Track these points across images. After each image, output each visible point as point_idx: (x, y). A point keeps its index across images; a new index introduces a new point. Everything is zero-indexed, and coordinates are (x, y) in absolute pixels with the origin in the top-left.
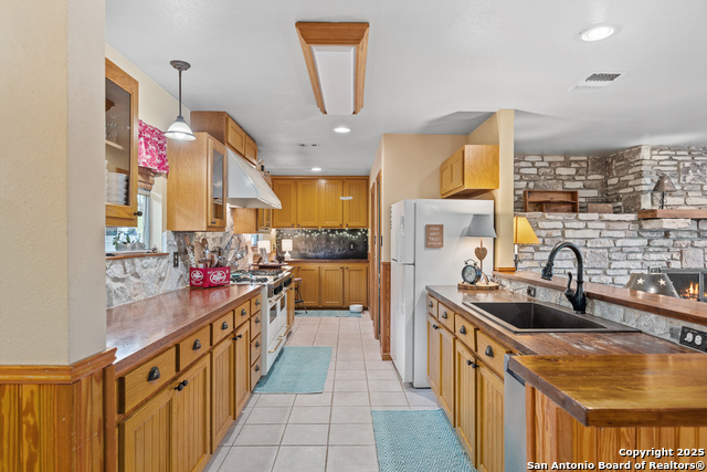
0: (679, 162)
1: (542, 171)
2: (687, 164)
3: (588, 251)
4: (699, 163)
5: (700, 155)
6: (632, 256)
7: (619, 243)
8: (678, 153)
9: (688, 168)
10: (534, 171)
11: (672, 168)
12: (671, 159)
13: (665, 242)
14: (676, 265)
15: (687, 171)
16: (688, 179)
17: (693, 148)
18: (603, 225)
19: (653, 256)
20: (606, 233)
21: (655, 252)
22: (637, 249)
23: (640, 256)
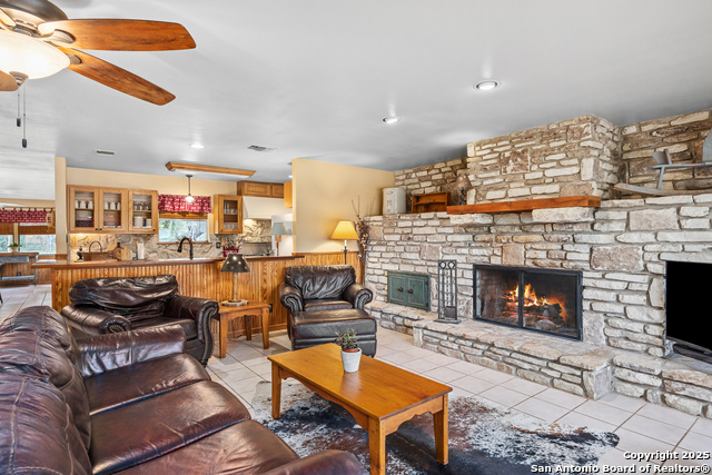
0: (500, 153)
1: (447, 175)
2: (507, 154)
3: (427, 245)
4: (520, 151)
5: (519, 142)
6: (459, 251)
7: (450, 238)
8: (500, 144)
9: (509, 158)
10: (440, 176)
11: (493, 161)
12: (492, 152)
13: (486, 238)
14: (496, 261)
15: (506, 162)
16: (509, 169)
17: (513, 135)
18: (437, 223)
19: (475, 251)
20: (441, 230)
21: (476, 247)
22: (462, 244)
23: (465, 251)
